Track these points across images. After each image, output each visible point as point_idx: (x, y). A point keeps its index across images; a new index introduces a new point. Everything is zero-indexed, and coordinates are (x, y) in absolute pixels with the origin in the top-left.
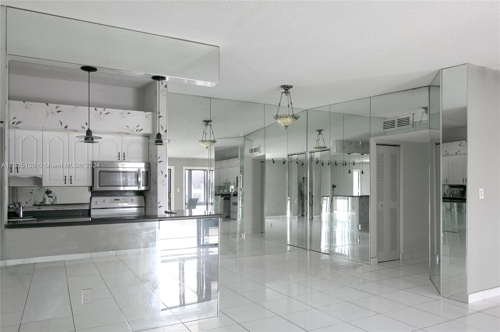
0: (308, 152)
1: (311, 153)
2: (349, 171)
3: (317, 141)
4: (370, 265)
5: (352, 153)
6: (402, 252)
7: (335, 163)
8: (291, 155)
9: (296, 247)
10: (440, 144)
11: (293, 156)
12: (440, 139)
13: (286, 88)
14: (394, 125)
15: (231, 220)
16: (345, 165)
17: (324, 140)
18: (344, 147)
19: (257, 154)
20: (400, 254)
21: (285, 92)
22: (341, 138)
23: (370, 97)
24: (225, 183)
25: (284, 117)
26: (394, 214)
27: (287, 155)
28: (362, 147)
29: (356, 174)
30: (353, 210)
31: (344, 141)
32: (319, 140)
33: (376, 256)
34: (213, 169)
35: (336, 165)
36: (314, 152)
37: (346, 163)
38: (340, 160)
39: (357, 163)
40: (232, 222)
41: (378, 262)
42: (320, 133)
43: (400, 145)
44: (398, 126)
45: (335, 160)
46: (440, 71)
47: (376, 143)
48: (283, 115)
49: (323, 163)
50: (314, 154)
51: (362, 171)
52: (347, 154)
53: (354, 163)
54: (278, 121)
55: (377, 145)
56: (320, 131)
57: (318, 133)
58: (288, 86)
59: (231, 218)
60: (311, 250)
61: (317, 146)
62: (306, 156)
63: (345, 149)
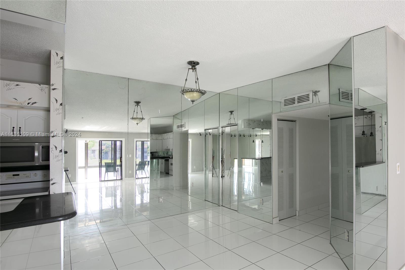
0: (220, 127)
1: (223, 127)
2: (253, 141)
3: (229, 119)
4: (273, 224)
5: (255, 128)
6: (298, 209)
7: (244, 135)
8: (207, 130)
9: (211, 203)
10: (352, 116)
11: (209, 130)
12: (352, 112)
13: (193, 64)
14: (295, 102)
15: (170, 176)
16: (251, 136)
17: (234, 119)
18: (249, 124)
19: (184, 129)
20: (296, 210)
21: (192, 68)
22: (247, 117)
23: (272, 79)
24: (166, 149)
25: (190, 91)
26: (292, 178)
27: (204, 130)
28: (262, 124)
29: (258, 142)
30: (256, 166)
31: (249, 120)
32: (231, 118)
33: (277, 216)
34: (149, 140)
35: (244, 136)
36: (225, 127)
37: (251, 135)
38: (247, 133)
39: (259, 135)
40: (170, 178)
41: (279, 220)
42: (231, 114)
43: (296, 121)
44: (298, 103)
45: (244, 133)
46: (351, 38)
47: (277, 118)
48: (188, 89)
49: (235, 135)
50: (225, 128)
51: (263, 141)
52: (251, 129)
53: (256, 135)
54: (185, 96)
55: (278, 120)
56: (231, 112)
57: (230, 113)
58: (195, 62)
59: (170, 174)
60: (222, 206)
61: (229, 123)
62: (218, 131)
63: (250, 125)
